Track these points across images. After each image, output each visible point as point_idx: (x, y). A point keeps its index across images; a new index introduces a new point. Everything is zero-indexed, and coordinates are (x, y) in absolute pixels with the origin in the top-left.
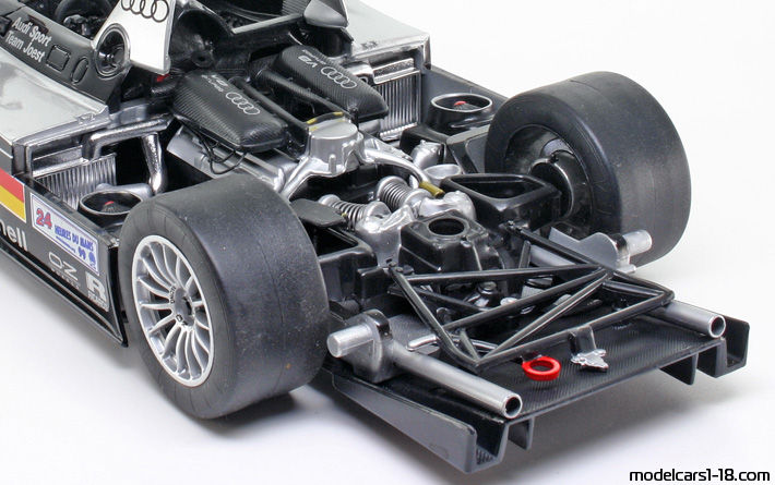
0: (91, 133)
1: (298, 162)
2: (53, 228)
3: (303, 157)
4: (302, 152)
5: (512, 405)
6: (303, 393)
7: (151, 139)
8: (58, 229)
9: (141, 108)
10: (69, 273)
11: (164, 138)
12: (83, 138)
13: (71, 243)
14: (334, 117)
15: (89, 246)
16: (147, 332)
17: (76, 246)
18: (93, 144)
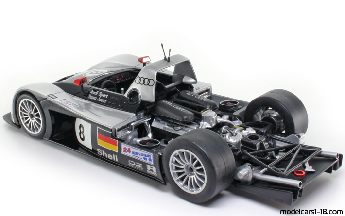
0: (131, 123)
1: (199, 124)
2: (131, 153)
3: (201, 123)
4: (201, 121)
5: (300, 184)
6: (224, 192)
7: (146, 123)
8: (133, 153)
9: (142, 114)
10: (139, 166)
11: (150, 122)
12: (129, 125)
13: (140, 156)
14: (207, 110)
15: (149, 156)
16: (175, 180)
17: (142, 157)
18: (132, 126)
